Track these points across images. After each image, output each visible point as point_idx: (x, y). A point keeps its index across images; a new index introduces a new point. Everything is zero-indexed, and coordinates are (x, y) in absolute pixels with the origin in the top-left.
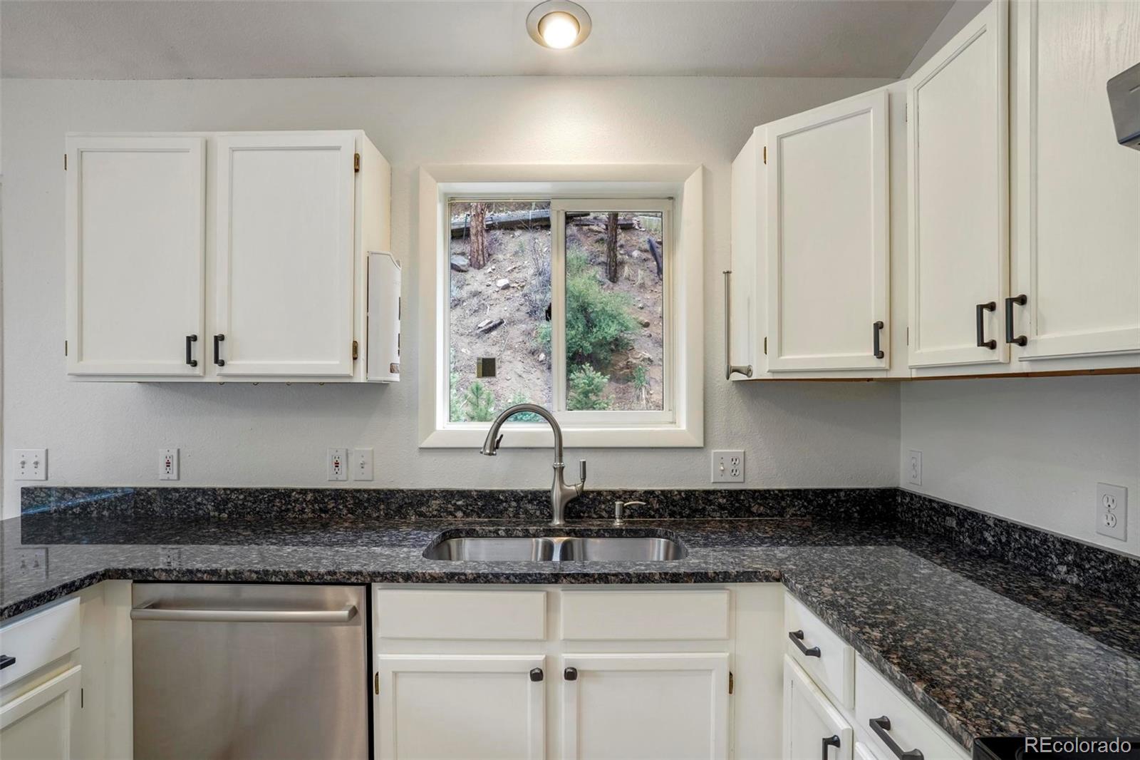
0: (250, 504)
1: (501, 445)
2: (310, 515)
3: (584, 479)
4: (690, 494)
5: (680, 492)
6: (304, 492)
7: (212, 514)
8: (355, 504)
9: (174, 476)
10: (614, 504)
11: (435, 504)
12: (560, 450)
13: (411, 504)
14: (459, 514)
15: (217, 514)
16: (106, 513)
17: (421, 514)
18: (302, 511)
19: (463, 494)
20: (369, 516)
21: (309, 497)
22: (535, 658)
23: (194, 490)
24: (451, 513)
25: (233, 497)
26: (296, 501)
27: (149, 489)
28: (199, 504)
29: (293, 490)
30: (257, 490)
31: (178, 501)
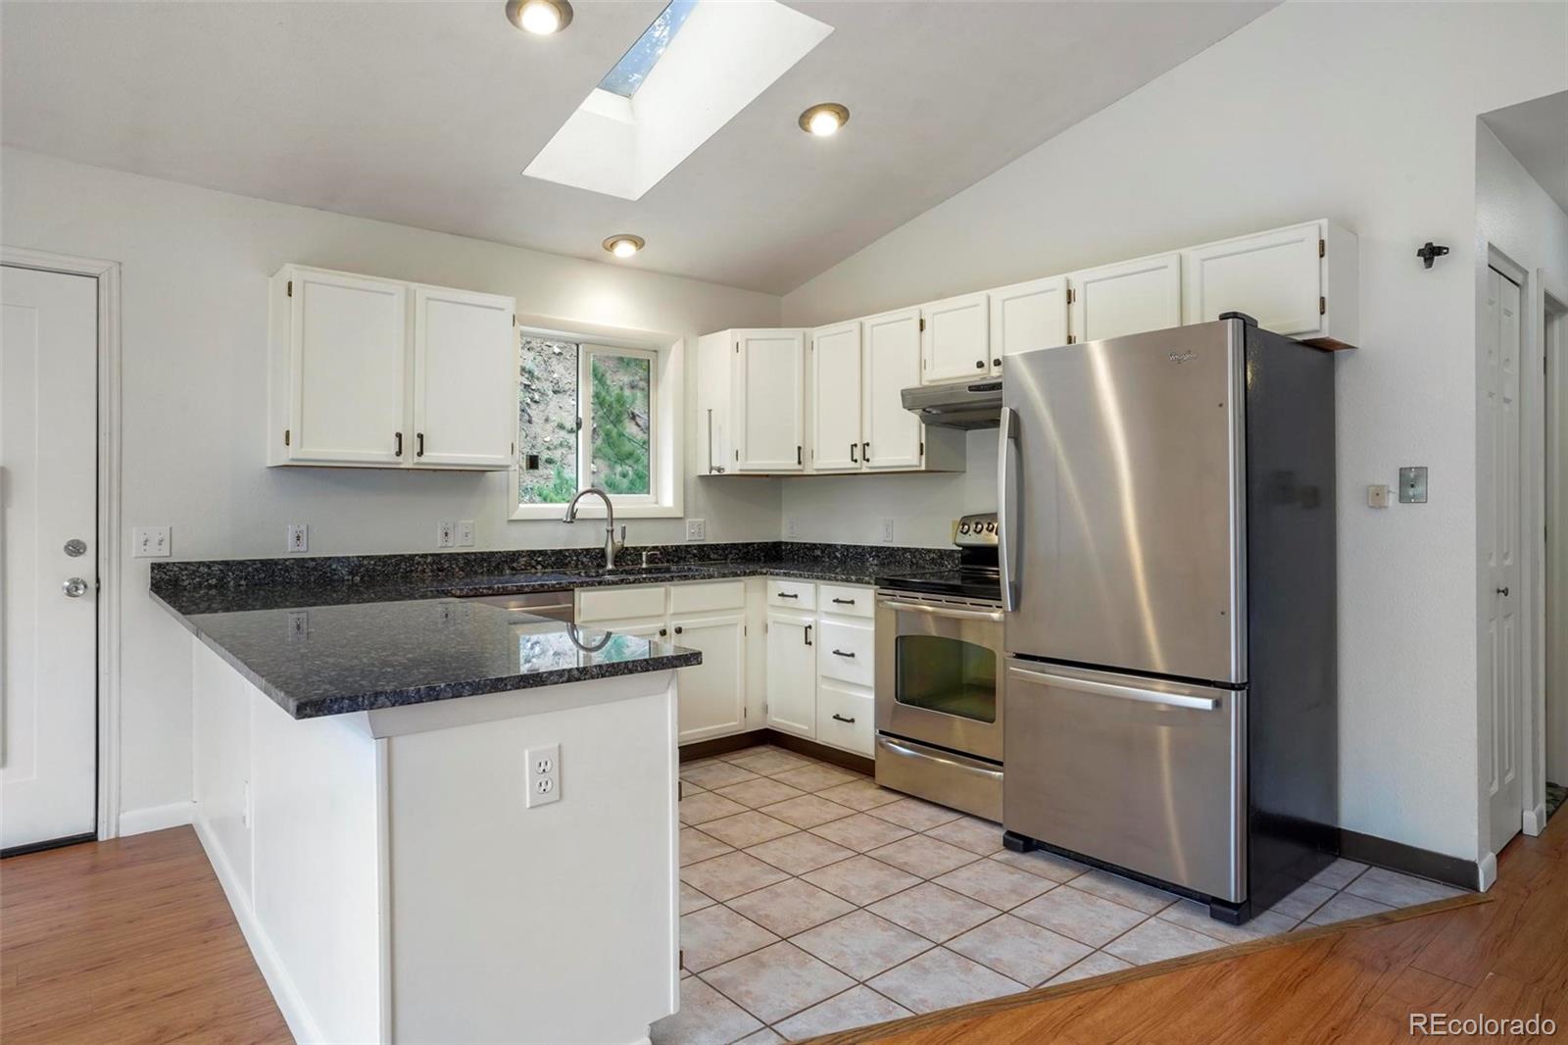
0: (380, 568)
1: (577, 516)
2: (430, 574)
3: (624, 538)
4: (678, 547)
5: (672, 546)
6: (424, 556)
7: (346, 578)
8: (465, 563)
9: (304, 548)
10: (641, 555)
11: (523, 560)
12: (612, 520)
13: (506, 562)
14: (539, 567)
15: (350, 577)
16: (243, 582)
17: (513, 569)
18: (424, 571)
19: (541, 553)
20: (476, 572)
21: (429, 560)
22: (660, 625)
23: (330, 558)
24: (533, 567)
25: (365, 562)
26: (418, 563)
27: (286, 560)
28: (334, 570)
29: (416, 555)
30: (386, 556)
31: (315, 569)
